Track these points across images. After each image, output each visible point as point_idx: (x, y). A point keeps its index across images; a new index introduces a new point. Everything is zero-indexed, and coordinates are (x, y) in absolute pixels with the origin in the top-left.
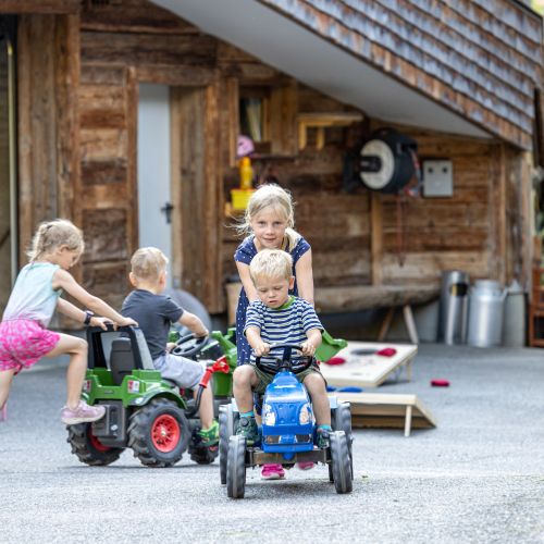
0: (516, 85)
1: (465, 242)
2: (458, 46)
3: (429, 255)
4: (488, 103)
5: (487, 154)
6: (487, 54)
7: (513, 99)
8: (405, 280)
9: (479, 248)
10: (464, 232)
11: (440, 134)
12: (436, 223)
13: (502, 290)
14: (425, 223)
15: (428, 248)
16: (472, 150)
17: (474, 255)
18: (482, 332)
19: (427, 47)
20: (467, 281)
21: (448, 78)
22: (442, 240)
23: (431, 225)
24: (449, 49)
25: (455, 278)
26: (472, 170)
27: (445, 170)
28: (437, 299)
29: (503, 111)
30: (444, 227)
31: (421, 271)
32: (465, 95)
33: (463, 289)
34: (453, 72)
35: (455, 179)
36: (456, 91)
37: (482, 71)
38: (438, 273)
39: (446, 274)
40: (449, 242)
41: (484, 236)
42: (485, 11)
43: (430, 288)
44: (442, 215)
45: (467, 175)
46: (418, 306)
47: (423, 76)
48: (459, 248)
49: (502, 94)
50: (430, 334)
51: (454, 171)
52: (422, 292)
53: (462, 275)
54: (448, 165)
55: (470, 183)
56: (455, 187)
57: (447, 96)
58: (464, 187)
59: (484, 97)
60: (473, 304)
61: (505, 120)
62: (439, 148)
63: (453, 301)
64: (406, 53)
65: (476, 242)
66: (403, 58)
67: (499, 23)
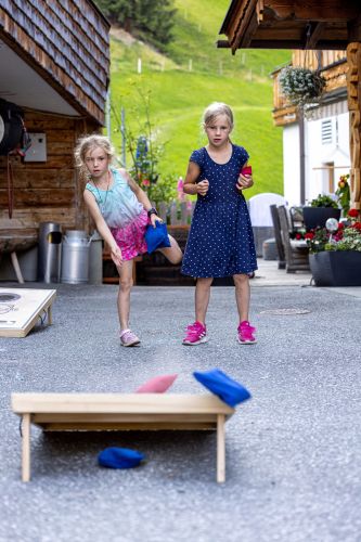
0: (96, 72)
1: (57, 200)
2: (58, 27)
3: (28, 210)
4: (79, 82)
5: (73, 128)
6: (76, 40)
7: (94, 83)
8: (10, 231)
9: (68, 205)
10: (55, 192)
11: (36, 111)
12: (34, 185)
13: (88, 238)
14: (25, 184)
15: (27, 205)
16: (60, 125)
17: (64, 210)
18: (73, 273)
19: (36, 20)
20: (61, 231)
21: (52, 53)
22: (39, 197)
23: (30, 186)
24: (51, 28)
25: (51, 228)
26: (61, 142)
27: (40, 141)
28: (37, 246)
29: (88, 91)
30: (40, 187)
31: (23, 224)
32: (63, 70)
33: (58, 238)
34: (55, 48)
35: (48, 148)
36: (57, 65)
37: (74, 53)
38: (37, 225)
39: (44, 225)
40: (44, 200)
41: (72, 195)
42: (75, 5)
43: (31, 237)
44: (38, 178)
45: (57, 145)
46: (22, 251)
47: (34, 44)
48: (52, 205)
49: (88, 76)
50: (31, 276)
51: (47, 142)
52: (25, 240)
53: (57, 226)
54: (43, 136)
55: (59, 152)
56: (48, 155)
57: (51, 67)
58: (55, 155)
59: (77, 76)
60: (66, 249)
61: (90, 98)
62: (35, 124)
63: (50, 247)
64: (21, 20)
65: (65, 200)
66: (18, 24)
67: (84, 18)
